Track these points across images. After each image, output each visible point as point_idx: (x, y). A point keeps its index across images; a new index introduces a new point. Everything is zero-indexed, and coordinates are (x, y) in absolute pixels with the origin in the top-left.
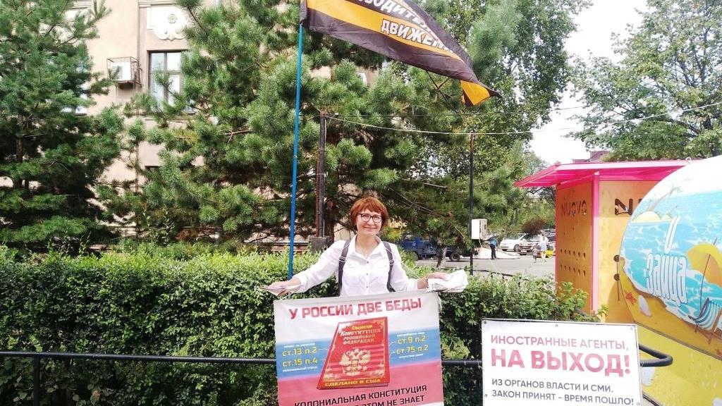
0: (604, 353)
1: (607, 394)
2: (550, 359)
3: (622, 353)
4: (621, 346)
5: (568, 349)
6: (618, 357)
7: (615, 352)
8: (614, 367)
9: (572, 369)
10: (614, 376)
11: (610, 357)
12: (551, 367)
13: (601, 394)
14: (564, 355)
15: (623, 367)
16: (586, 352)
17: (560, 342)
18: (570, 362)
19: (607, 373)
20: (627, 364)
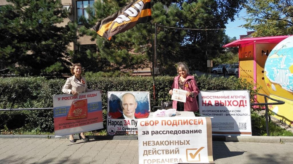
3: (244, 100)
4: (244, 97)
8: (242, 104)
9: (228, 106)
10: (242, 107)
11: (241, 101)
13: (238, 113)
14: (225, 101)
16: (233, 100)
18: (227, 103)
19: (239, 107)
20: (246, 103)
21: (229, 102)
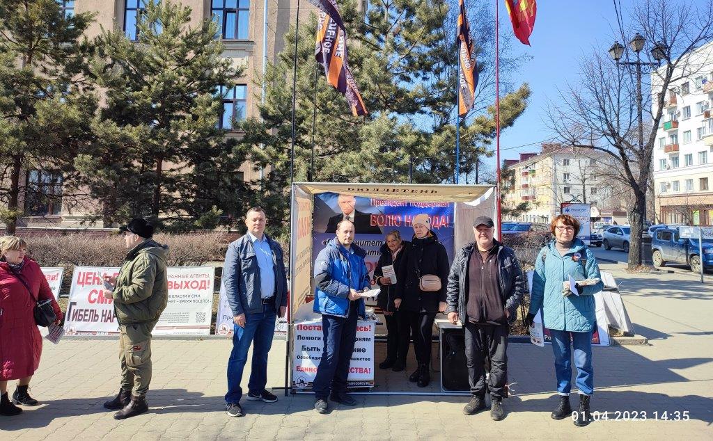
0: (199, 280)
1: (198, 298)
2: (175, 284)
3: (207, 279)
4: (207, 276)
5: (184, 280)
6: (205, 281)
7: (203, 279)
8: (203, 286)
9: (184, 288)
10: (202, 290)
11: (202, 282)
12: (175, 288)
13: (196, 298)
14: (182, 282)
15: (207, 286)
16: (192, 280)
17: (181, 276)
18: (184, 285)
19: (199, 289)
20: (209, 284)
21: (187, 284)
